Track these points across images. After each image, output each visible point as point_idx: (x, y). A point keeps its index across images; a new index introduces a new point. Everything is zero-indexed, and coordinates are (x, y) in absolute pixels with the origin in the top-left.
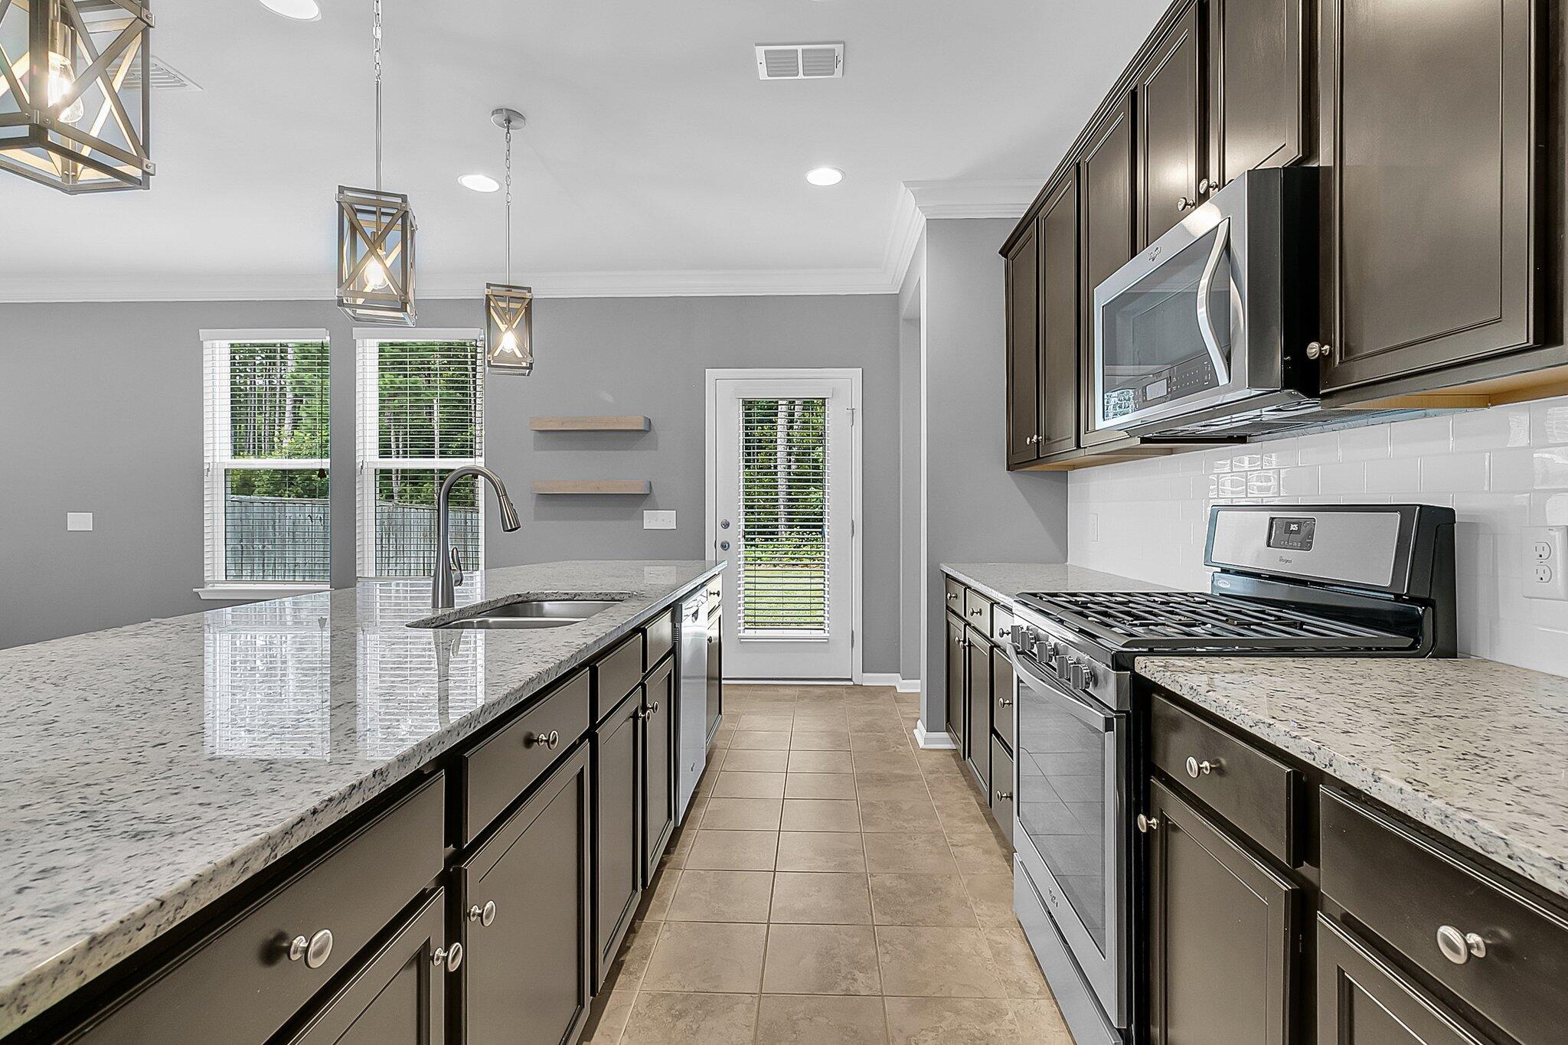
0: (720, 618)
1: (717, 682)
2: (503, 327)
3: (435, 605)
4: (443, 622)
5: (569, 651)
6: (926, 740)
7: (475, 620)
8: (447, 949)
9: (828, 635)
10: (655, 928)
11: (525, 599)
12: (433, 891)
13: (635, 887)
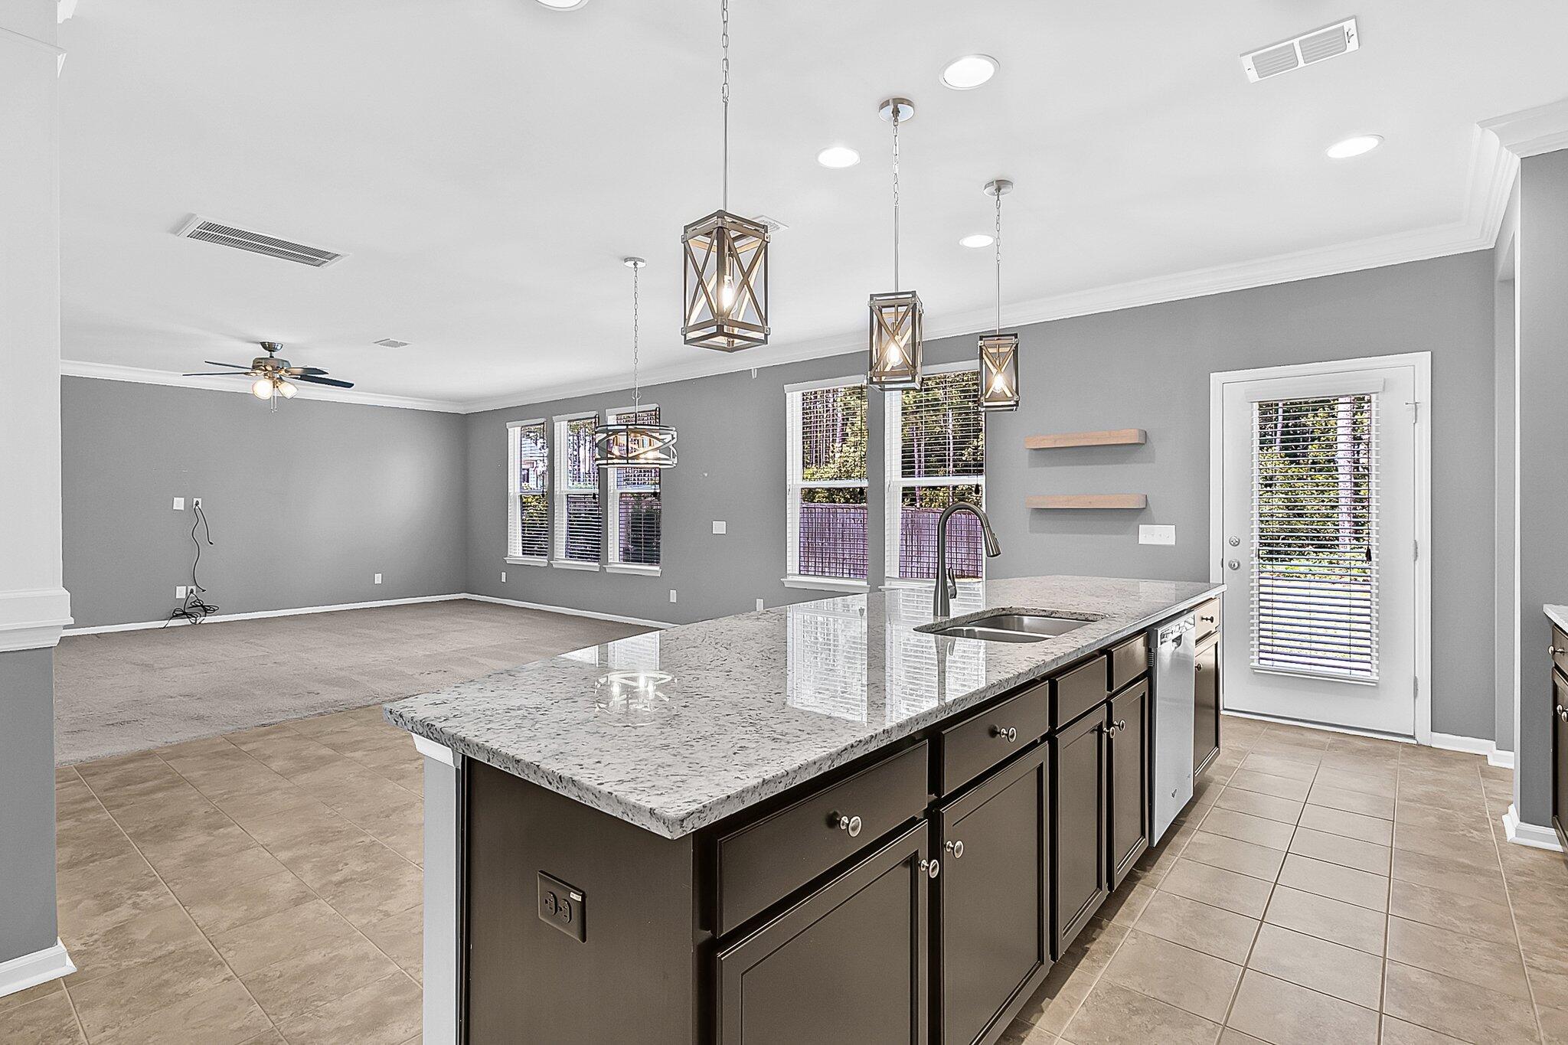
0: (1216, 645)
1: (1214, 711)
2: (994, 371)
3: (935, 614)
4: (940, 628)
5: (1028, 666)
6: (1518, 832)
7: (965, 628)
8: (929, 863)
9: (1377, 678)
10: (1122, 931)
11: (1009, 613)
12: (921, 820)
13: (1099, 885)
